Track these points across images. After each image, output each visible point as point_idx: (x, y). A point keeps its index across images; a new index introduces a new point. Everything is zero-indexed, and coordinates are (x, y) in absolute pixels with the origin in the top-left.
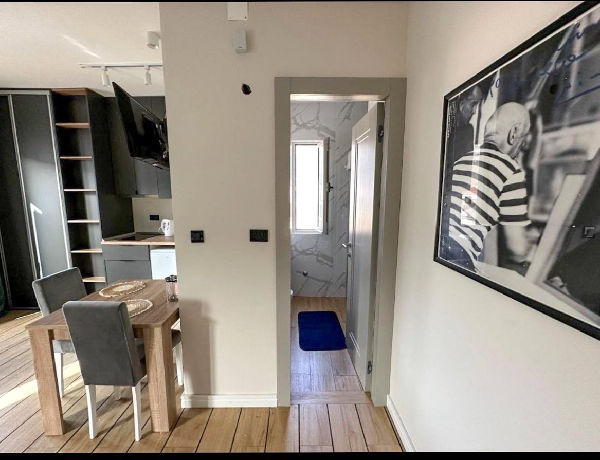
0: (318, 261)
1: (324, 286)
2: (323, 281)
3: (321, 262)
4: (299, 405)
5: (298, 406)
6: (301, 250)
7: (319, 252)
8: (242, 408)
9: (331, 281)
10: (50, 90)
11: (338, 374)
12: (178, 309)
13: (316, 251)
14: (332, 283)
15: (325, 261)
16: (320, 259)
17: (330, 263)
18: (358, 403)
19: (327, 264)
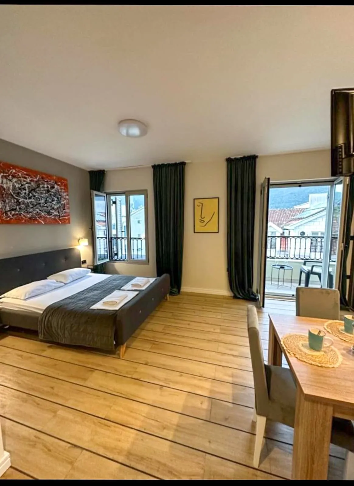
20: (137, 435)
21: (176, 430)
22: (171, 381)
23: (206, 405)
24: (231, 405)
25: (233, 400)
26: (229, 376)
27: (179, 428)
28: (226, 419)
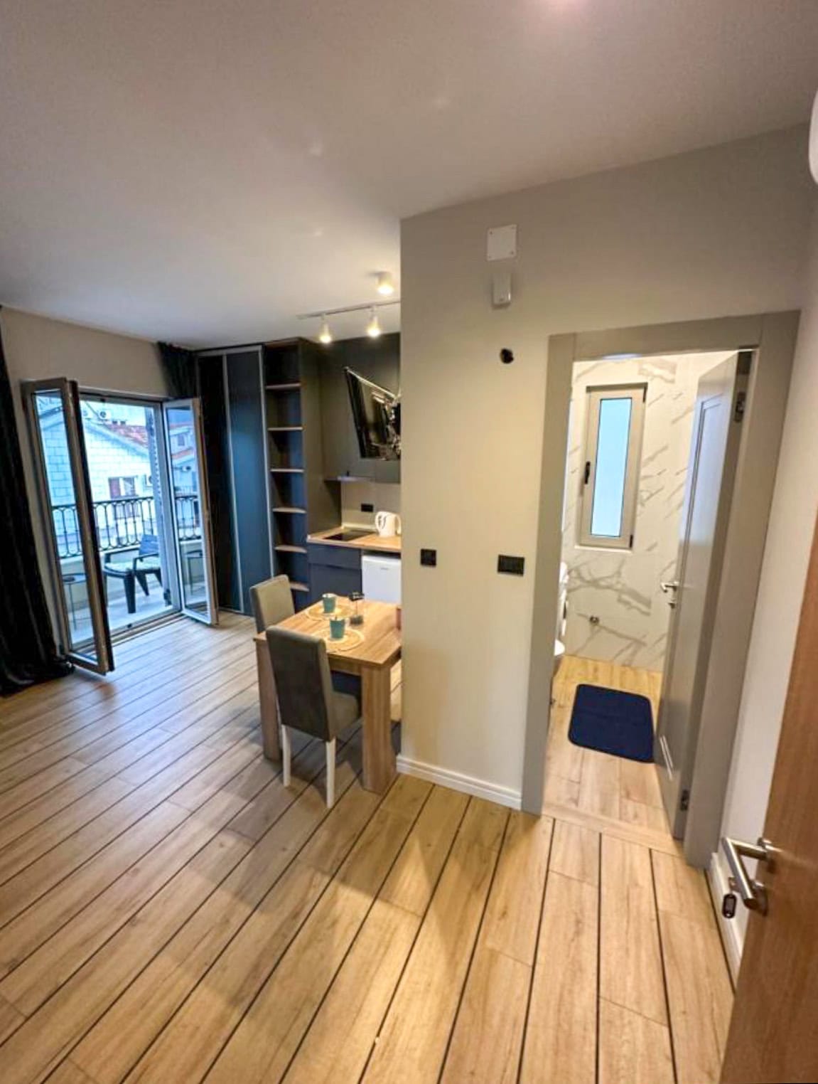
0: (620, 600)
1: (628, 647)
2: (627, 638)
3: (627, 603)
4: (554, 820)
5: (552, 820)
6: (588, 578)
7: (624, 585)
8: (471, 797)
9: (643, 640)
10: (261, 344)
11: (628, 795)
12: (400, 648)
13: (618, 583)
14: (644, 644)
15: (634, 603)
16: (625, 597)
17: (644, 608)
18: (657, 848)
19: (639, 609)
20: (207, 984)
21: (242, 898)
22: (136, 895)
23: (229, 840)
24: (252, 805)
25: (246, 798)
26: (204, 788)
27: (240, 895)
28: (267, 819)
